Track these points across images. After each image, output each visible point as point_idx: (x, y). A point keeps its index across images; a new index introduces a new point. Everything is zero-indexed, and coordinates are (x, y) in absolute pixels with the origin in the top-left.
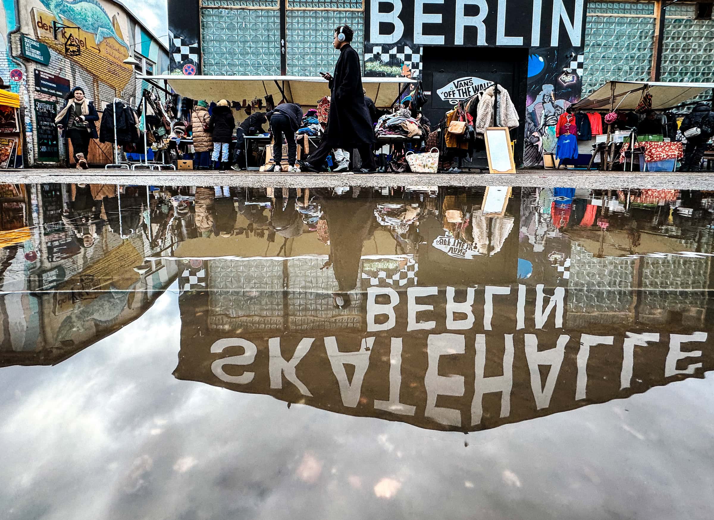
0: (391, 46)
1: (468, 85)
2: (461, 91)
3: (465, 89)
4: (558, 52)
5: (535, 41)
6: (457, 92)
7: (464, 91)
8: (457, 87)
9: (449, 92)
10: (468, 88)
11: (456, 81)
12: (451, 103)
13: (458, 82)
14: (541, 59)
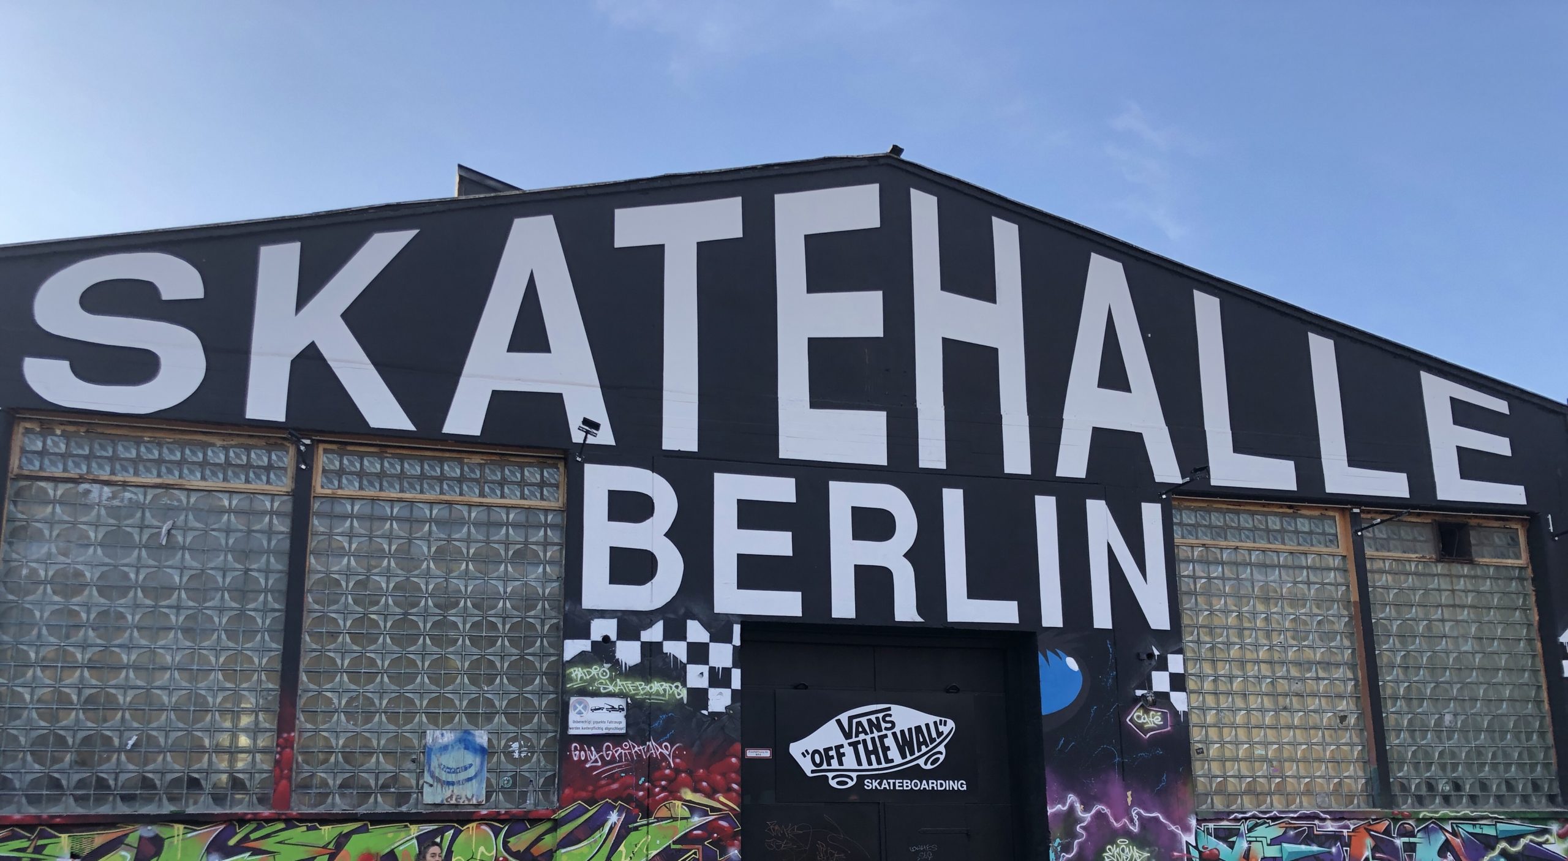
0: (646, 618)
1: (879, 729)
2: (861, 747)
3: (873, 739)
4: (1114, 644)
5: (1052, 615)
6: (848, 751)
7: (871, 748)
8: (847, 736)
9: (827, 750)
10: (882, 738)
11: (844, 717)
12: (833, 783)
13: (851, 719)
14: (1072, 663)
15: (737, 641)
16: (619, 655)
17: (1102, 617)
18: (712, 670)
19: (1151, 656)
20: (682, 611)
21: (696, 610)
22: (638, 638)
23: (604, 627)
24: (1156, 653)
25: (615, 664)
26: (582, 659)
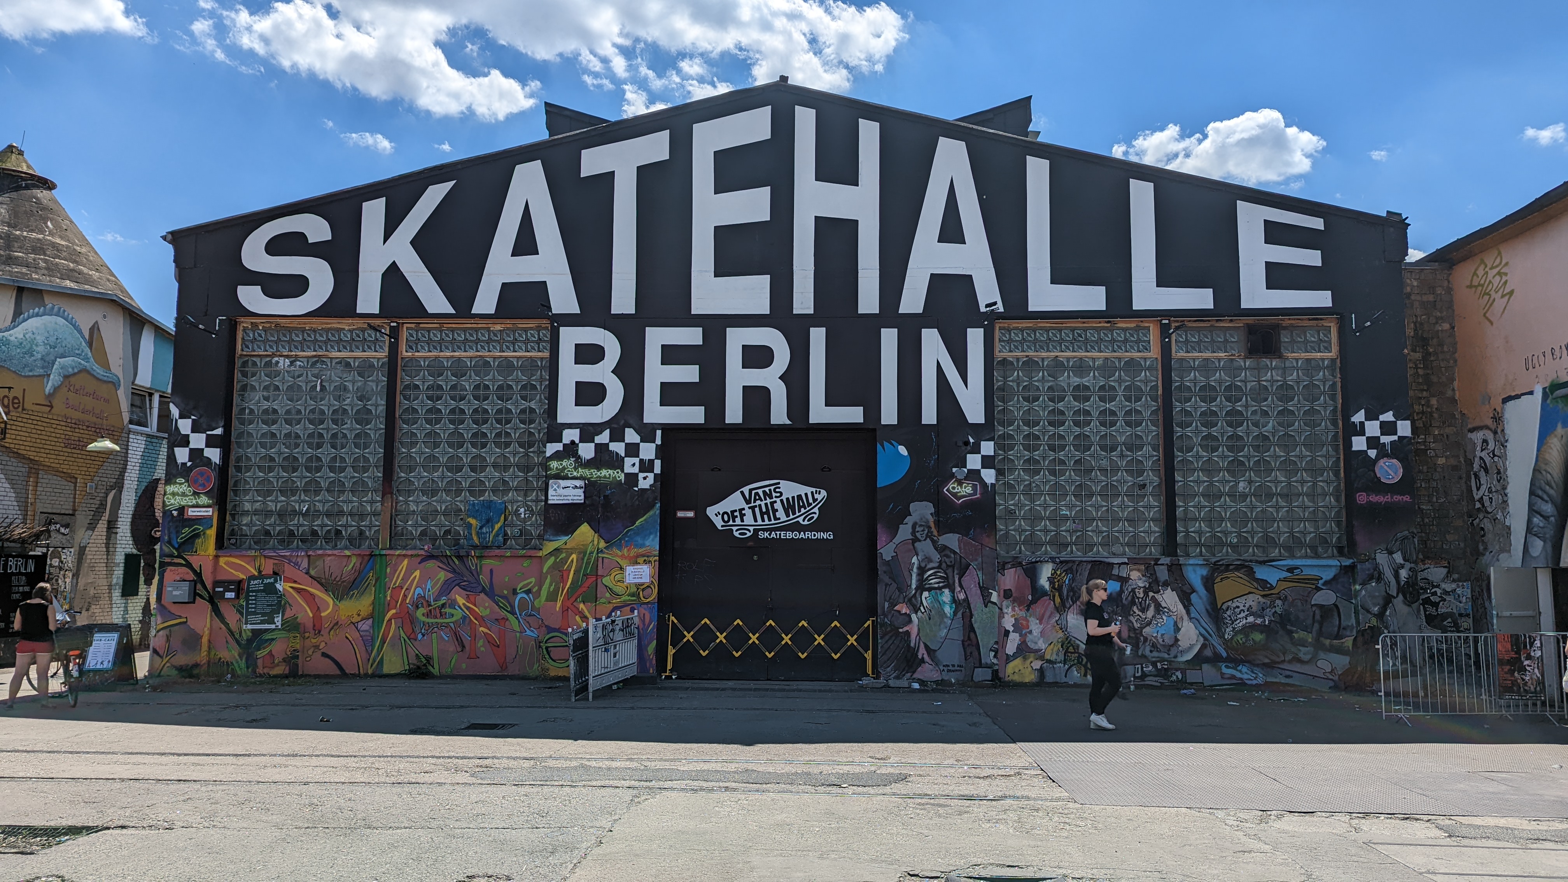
0: (598, 428)
1: (771, 497)
2: (757, 510)
3: (766, 504)
4: (937, 436)
5: (889, 415)
6: (748, 512)
7: (764, 510)
8: (748, 502)
9: (733, 512)
10: (772, 503)
11: (746, 490)
12: (736, 534)
13: (751, 491)
14: (903, 450)
15: (659, 441)
16: (580, 452)
17: (929, 415)
18: (641, 461)
19: (967, 443)
20: (622, 422)
21: (631, 422)
22: (593, 442)
23: (570, 435)
24: (972, 440)
25: (578, 458)
26: (557, 456)
